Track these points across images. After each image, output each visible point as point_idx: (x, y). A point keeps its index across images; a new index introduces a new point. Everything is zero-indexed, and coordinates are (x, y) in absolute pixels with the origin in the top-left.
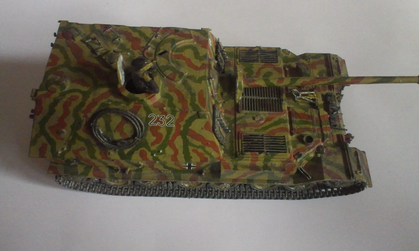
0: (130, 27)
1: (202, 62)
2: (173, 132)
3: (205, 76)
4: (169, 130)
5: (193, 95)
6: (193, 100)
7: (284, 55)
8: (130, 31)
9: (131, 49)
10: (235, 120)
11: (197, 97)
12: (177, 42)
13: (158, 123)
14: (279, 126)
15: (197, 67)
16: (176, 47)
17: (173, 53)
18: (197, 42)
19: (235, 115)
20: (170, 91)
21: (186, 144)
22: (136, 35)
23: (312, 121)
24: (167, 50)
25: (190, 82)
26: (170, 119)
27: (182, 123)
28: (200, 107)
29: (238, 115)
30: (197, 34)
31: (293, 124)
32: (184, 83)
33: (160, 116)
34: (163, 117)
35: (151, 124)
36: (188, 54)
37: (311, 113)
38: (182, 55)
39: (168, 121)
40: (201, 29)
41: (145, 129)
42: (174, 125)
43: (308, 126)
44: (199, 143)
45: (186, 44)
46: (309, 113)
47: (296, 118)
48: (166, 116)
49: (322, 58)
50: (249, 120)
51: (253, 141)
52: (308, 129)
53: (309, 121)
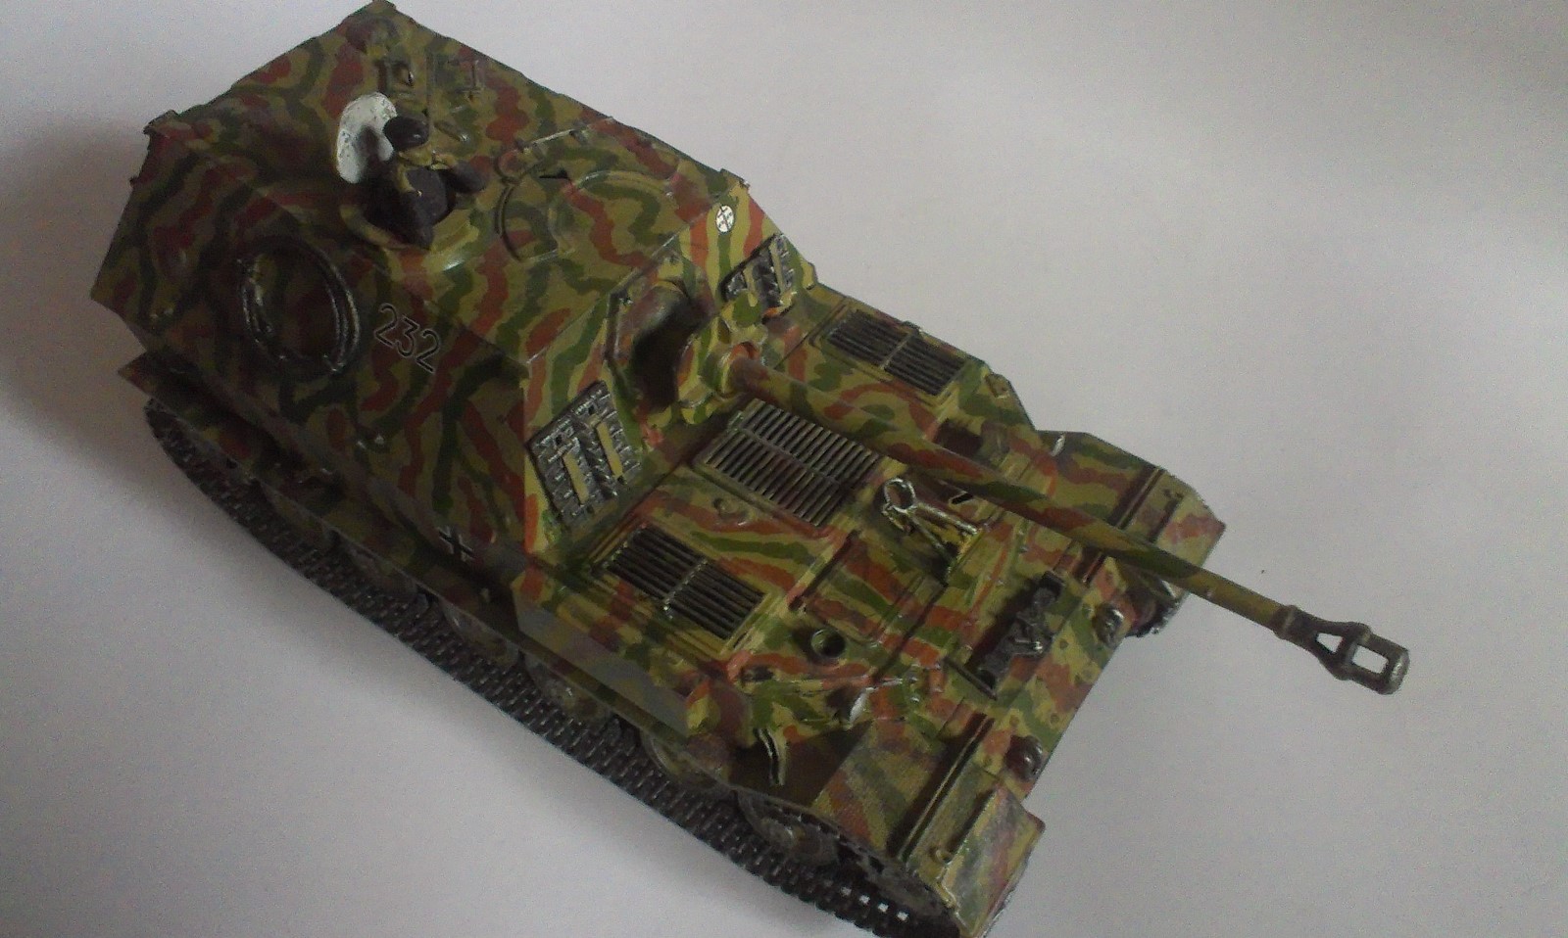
0: (531, 84)
1: (641, 247)
2: (427, 390)
3: (614, 283)
4: (419, 377)
5: (532, 309)
6: (519, 321)
7: (984, 390)
8: (523, 91)
9: (483, 132)
10: (663, 479)
11: (537, 320)
12: (616, 169)
13: (397, 341)
14: (775, 562)
15: (615, 250)
16: (606, 178)
17: (583, 190)
18: (675, 196)
19: (675, 467)
20: (482, 270)
21: (449, 450)
22: (529, 106)
23: (892, 606)
24: (571, 174)
25: (556, 276)
26: (430, 342)
27: (457, 373)
28: (522, 346)
29: (683, 471)
30: (695, 176)
31: (825, 581)
32: (539, 273)
33: (408, 321)
34: (415, 327)
35: (380, 338)
36: (622, 212)
37: (912, 582)
38: (602, 205)
39: (422, 346)
40: (719, 170)
41: (359, 344)
42: (434, 370)
43: (866, 610)
44: (482, 466)
45: (641, 187)
46: (904, 579)
47: (853, 570)
48: (422, 328)
49: (1130, 474)
50: (701, 499)
51: (658, 554)
52: (859, 620)
53: (884, 598)
